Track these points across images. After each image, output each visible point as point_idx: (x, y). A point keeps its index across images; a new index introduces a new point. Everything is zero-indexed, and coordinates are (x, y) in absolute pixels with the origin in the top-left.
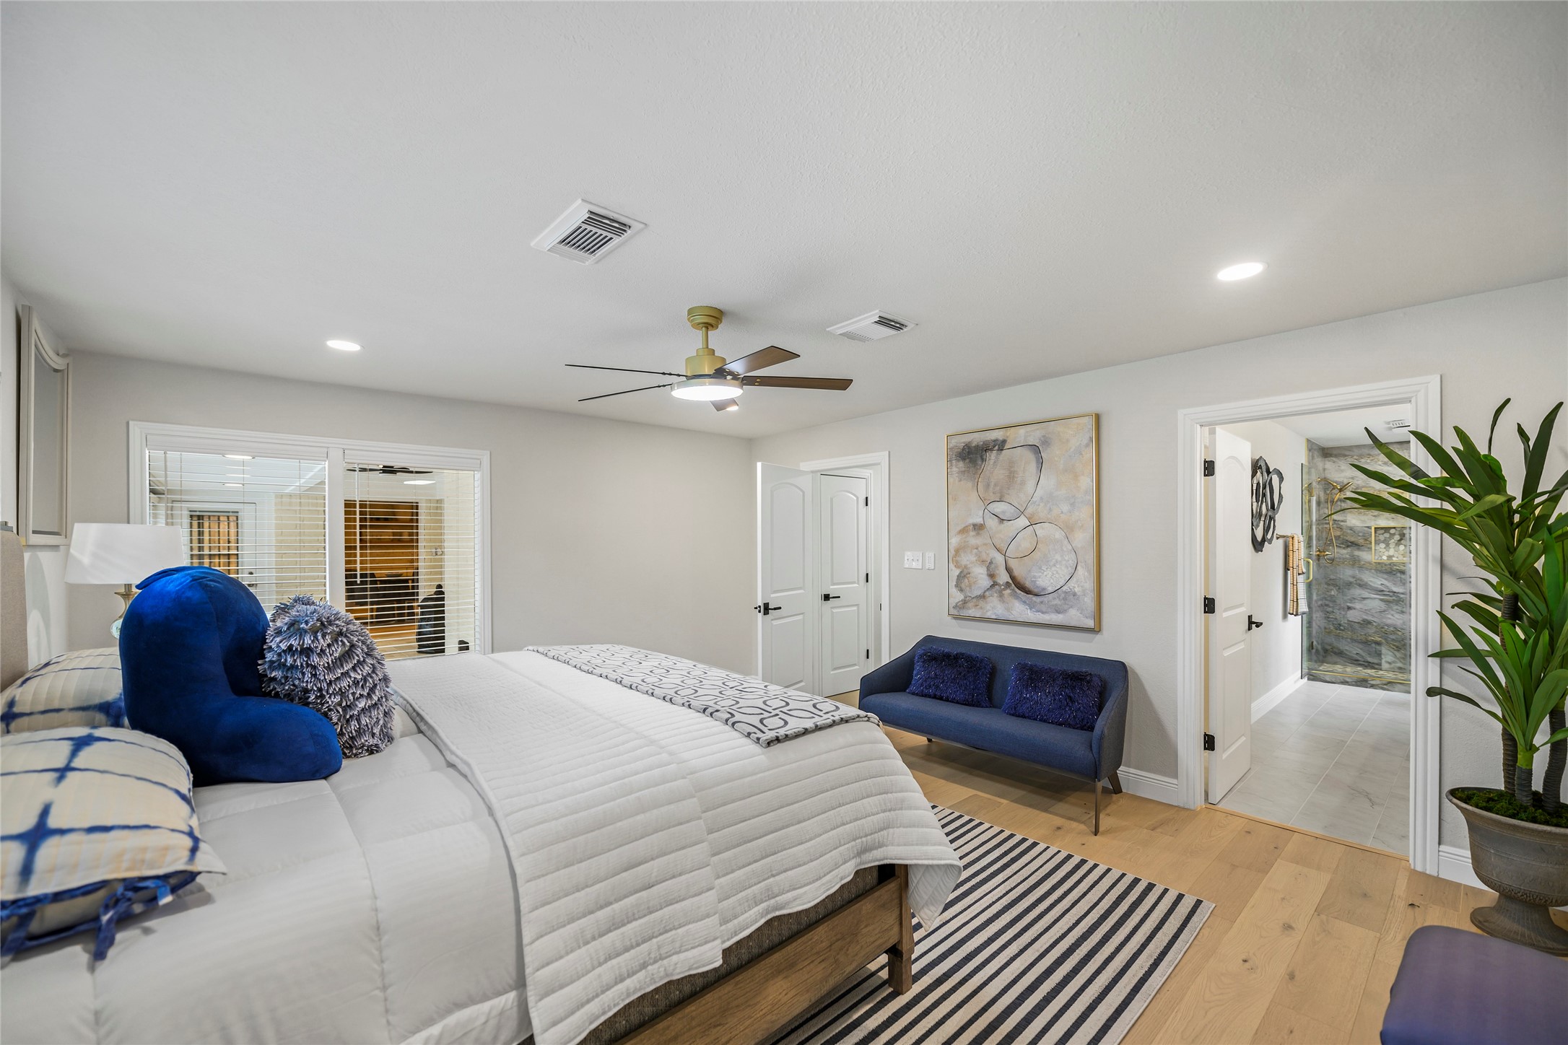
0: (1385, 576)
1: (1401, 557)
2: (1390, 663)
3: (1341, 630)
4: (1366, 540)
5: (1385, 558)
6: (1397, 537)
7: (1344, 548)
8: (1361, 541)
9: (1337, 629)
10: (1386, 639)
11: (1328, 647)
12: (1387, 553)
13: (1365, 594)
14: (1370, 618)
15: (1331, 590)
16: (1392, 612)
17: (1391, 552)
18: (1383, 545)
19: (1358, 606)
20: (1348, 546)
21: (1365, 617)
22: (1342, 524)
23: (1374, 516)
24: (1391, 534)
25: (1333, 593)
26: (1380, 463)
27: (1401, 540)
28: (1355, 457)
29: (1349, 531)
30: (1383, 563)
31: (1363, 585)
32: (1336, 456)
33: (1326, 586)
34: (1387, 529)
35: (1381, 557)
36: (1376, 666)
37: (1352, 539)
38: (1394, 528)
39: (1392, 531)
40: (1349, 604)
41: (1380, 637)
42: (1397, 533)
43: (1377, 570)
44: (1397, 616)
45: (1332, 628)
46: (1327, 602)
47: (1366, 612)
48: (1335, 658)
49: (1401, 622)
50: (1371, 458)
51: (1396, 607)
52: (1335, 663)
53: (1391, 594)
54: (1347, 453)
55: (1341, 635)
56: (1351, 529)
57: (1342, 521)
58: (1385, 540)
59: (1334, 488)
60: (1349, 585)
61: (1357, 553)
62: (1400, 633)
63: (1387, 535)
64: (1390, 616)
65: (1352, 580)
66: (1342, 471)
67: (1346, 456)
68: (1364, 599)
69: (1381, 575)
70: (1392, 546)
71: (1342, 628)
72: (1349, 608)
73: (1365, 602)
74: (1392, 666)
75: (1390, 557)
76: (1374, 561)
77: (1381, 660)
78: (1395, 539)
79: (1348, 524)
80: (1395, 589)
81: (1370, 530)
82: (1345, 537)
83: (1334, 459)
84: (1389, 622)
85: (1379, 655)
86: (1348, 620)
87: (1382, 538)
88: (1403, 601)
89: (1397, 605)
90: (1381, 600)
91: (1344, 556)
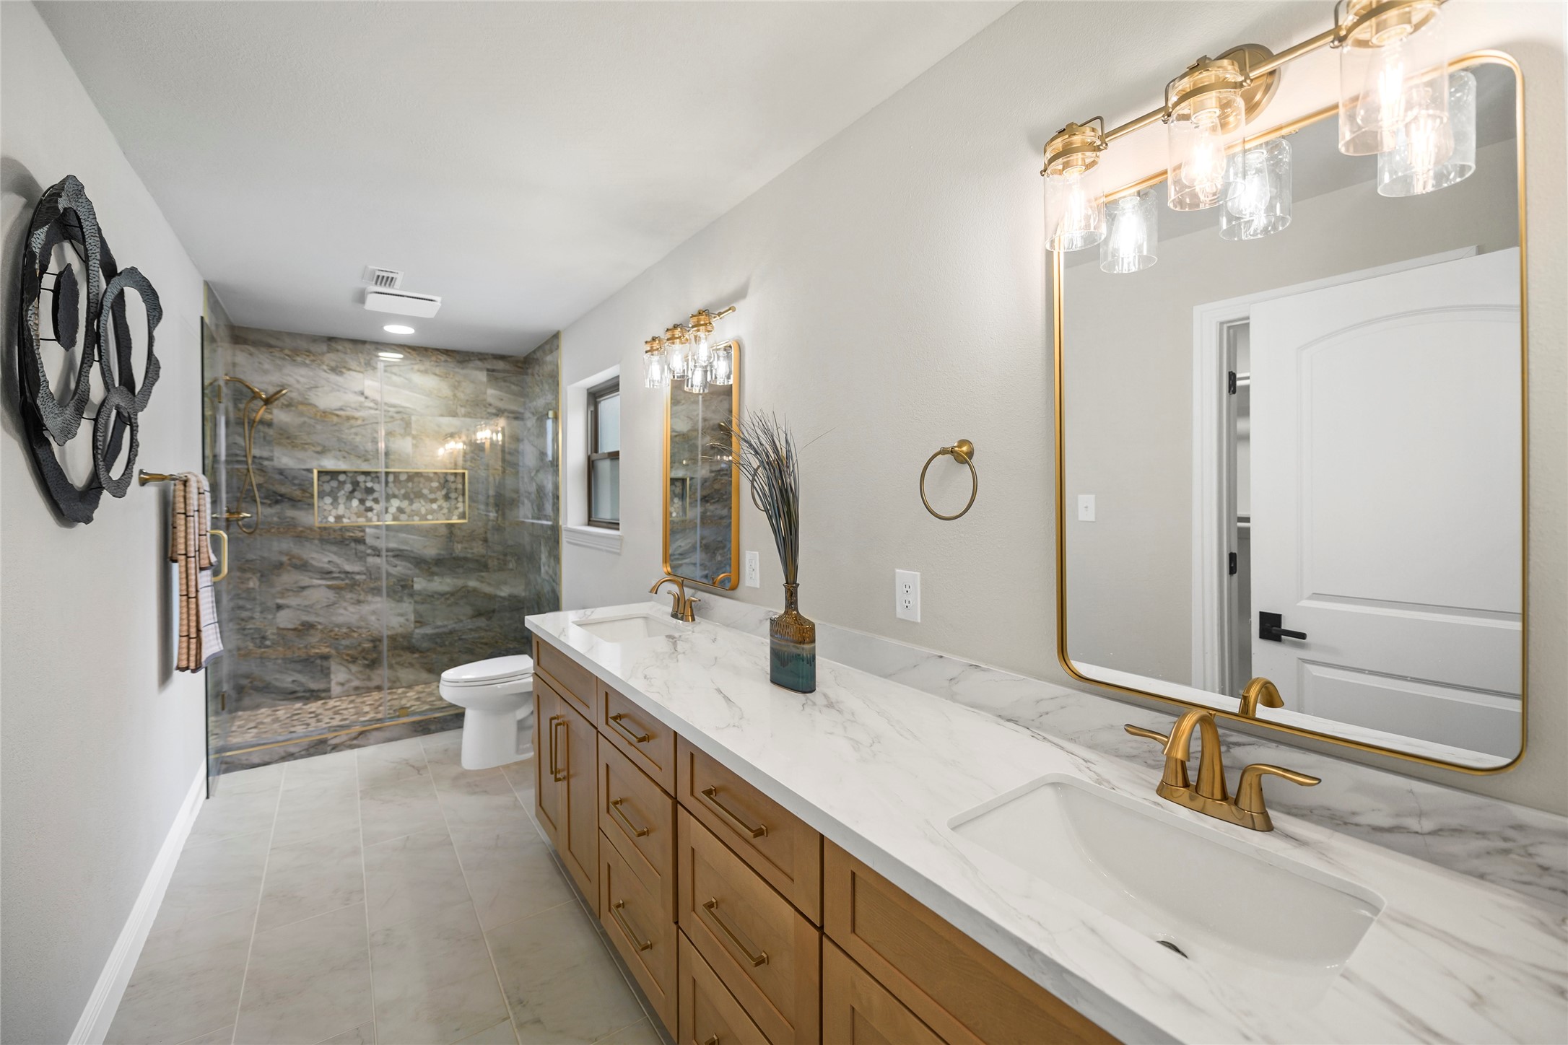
0: (334, 548)
1: (354, 518)
2: (342, 684)
3: (267, 647)
4: (304, 491)
5: (331, 519)
6: (348, 487)
7: (270, 506)
8: (297, 493)
9: (260, 647)
10: (336, 649)
11: (245, 682)
12: (334, 512)
13: (305, 580)
14: (312, 619)
15: (248, 579)
16: (345, 604)
17: (341, 510)
18: (328, 500)
19: (292, 601)
20: (277, 502)
21: (305, 618)
22: (266, 463)
23: (318, 452)
24: (339, 482)
25: (251, 585)
26: (325, 368)
27: (353, 491)
28: (287, 352)
29: (278, 477)
30: (330, 528)
31: (303, 566)
32: (256, 344)
33: (238, 574)
34: (334, 474)
35: (326, 518)
36: (323, 695)
37: (283, 490)
38: (344, 472)
39: (342, 478)
40: (280, 601)
41: (327, 647)
42: (349, 480)
43: (322, 540)
44: (351, 609)
45: (251, 645)
46: (241, 603)
47: (307, 609)
48: (258, 698)
49: (356, 617)
50: (312, 358)
51: (349, 596)
52: (258, 707)
53: (342, 576)
54: (273, 342)
55: (265, 655)
56: (281, 472)
57: (267, 459)
58: (332, 491)
59: (255, 396)
60: (279, 566)
61: (290, 513)
62: (355, 635)
63: (334, 484)
64: (342, 611)
65: (285, 559)
66: (266, 372)
67: (270, 346)
68: (304, 588)
69: (328, 547)
70: (342, 500)
71: (268, 643)
72: (279, 607)
73: (306, 593)
74: (346, 687)
75: (339, 518)
76: (317, 524)
77: (329, 682)
78: (346, 489)
79: (276, 463)
80: (348, 568)
81: (310, 475)
82: (271, 487)
83: (252, 349)
84: (340, 620)
85: (326, 673)
86: (279, 628)
87: (327, 488)
88: (359, 585)
89: (351, 591)
90: (329, 587)
91: (269, 520)
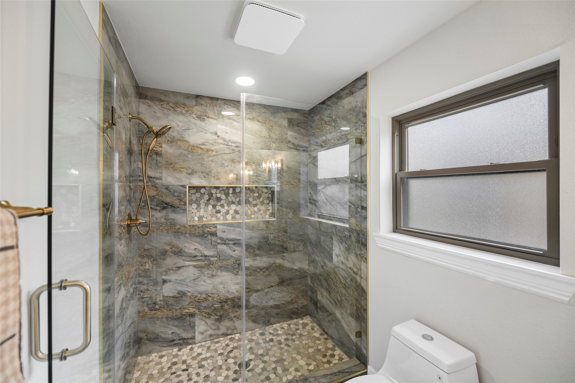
0: (198, 240)
1: (209, 218)
2: (202, 333)
3: (156, 310)
4: (180, 200)
5: (196, 219)
6: (206, 197)
7: (160, 211)
8: (176, 202)
9: (152, 310)
10: (199, 309)
11: (142, 335)
12: (198, 214)
13: (180, 262)
14: (184, 289)
15: (146, 263)
16: (204, 278)
17: (202, 212)
18: (194, 206)
19: (173, 277)
20: (164, 208)
21: (180, 289)
22: (158, 181)
23: (189, 174)
24: (201, 193)
25: (147, 267)
26: (194, 116)
27: (209, 200)
28: (171, 104)
29: (164, 191)
30: (196, 225)
31: (179, 253)
32: (152, 99)
33: (139, 259)
34: (198, 189)
35: (193, 218)
36: (191, 341)
37: (168, 200)
38: (204, 187)
39: (203, 191)
40: (164, 277)
41: (194, 308)
42: (207, 193)
43: (191, 234)
44: (208, 281)
45: (146, 309)
46: (141, 279)
47: (181, 282)
48: (150, 346)
49: (211, 286)
50: (186, 109)
51: (207, 272)
52: (150, 352)
53: (203, 258)
54: (163, 98)
55: (155, 316)
56: (167, 188)
57: (157, 178)
58: (197, 200)
59: (150, 130)
60: (164, 253)
61: (173, 216)
62: (210, 299)
63: (198, 195)
64: (202, 283)
65: (168, 248)
66: (158, 118)
67: (161, 101)
68: (179, 268)
69: (194, 239)
70: (202, 206)
71: (157, 307)
72: (164, 282)
73: (181, 271)
74: (205, 334)
75: (200, 218)
76: (189, 224)
77: (194, 333)
78: (205, 199)
79: (164, 182)
80: (206, 253)
81: (184, 189)
82: (160, 198)
83: (150, 102)
84: (201, 289)
85: (192, 326)
86: (163, 296)
87: (194, 198)
88: (213, 265)
89: (208, 269)
90: (195, 266)
91: (159, 221)
